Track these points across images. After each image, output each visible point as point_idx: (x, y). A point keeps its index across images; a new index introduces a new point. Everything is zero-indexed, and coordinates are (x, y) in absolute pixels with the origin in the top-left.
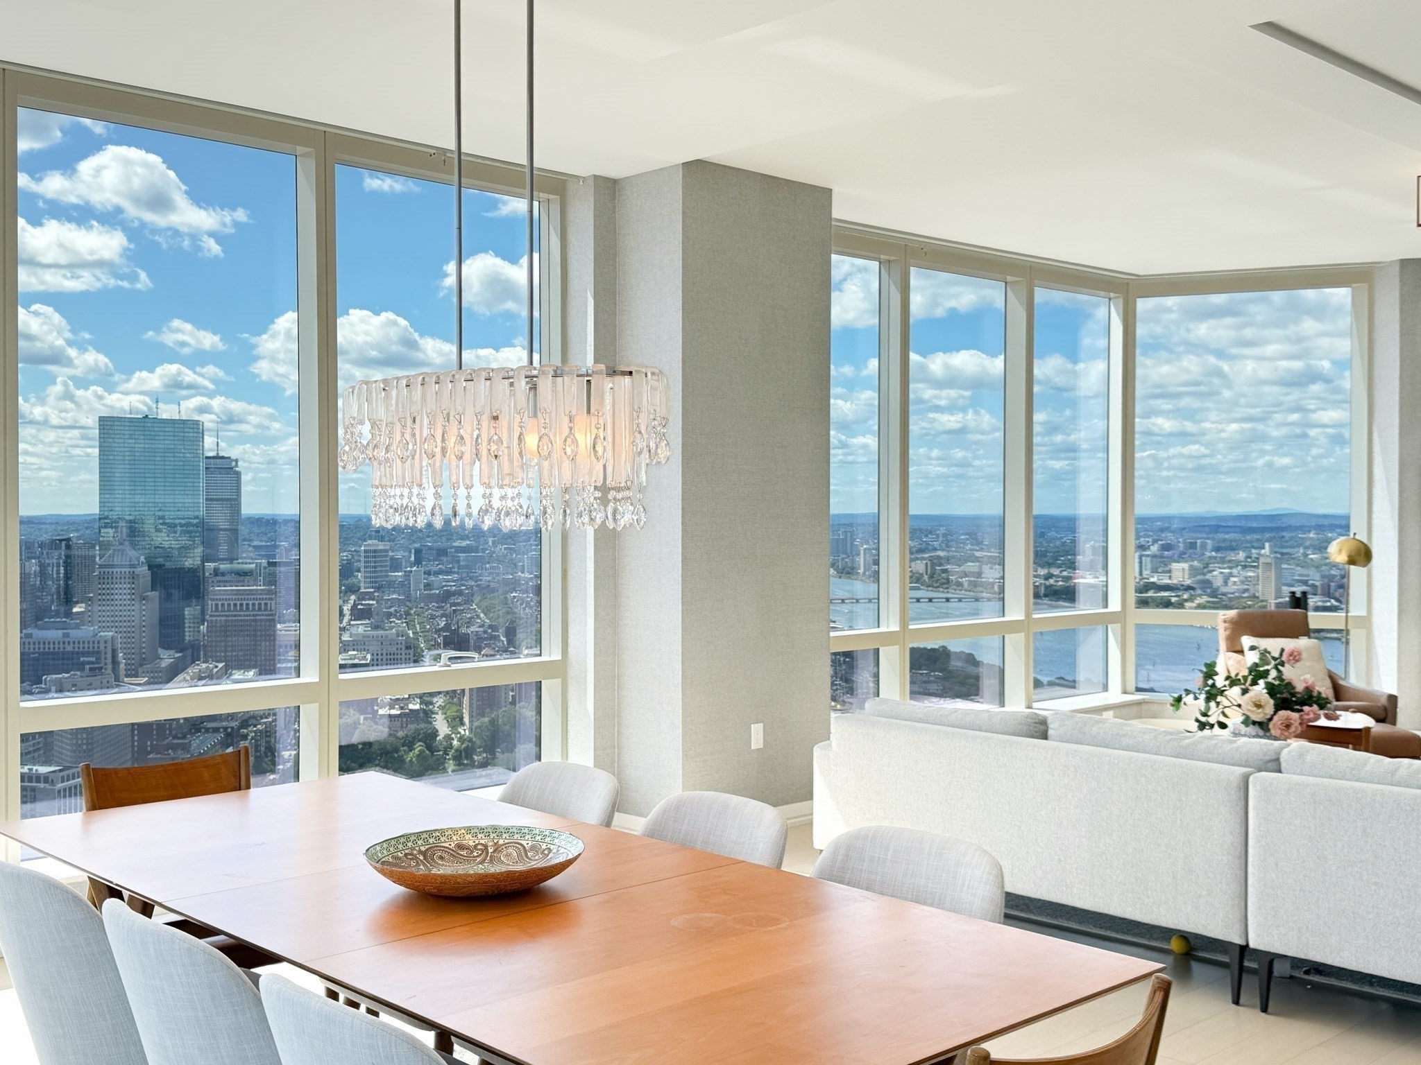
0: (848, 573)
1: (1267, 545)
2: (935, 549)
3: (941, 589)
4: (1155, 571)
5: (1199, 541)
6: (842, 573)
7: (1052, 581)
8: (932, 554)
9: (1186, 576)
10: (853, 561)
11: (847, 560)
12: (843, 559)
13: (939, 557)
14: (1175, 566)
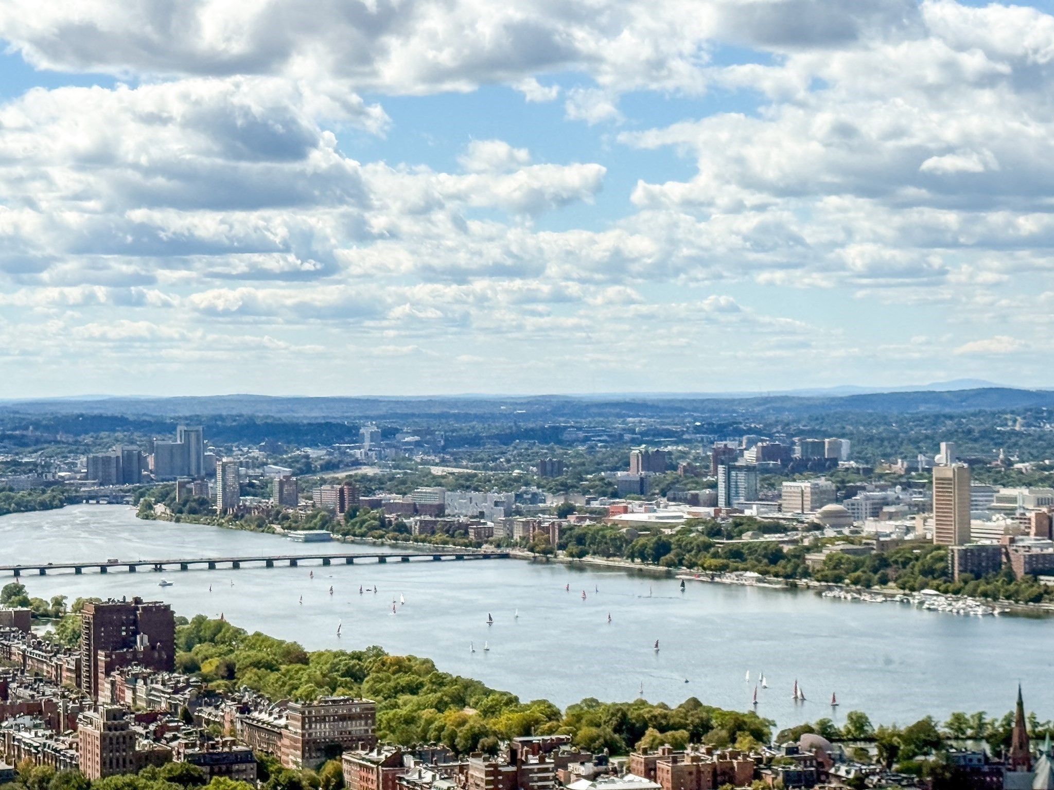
0: (193, 511)
1: (943, 445)
2: (357, 463)
3: (370, 539)
4: (753, 497)
5: (827, 440)
6: (181, 512)
7: (572, 519)
8: (352, 473)
9: (808, 504)
10: (203, 488)
11: (192, 486)
12: (182, 485)
13: (364, 478)
14: (787, 486)
